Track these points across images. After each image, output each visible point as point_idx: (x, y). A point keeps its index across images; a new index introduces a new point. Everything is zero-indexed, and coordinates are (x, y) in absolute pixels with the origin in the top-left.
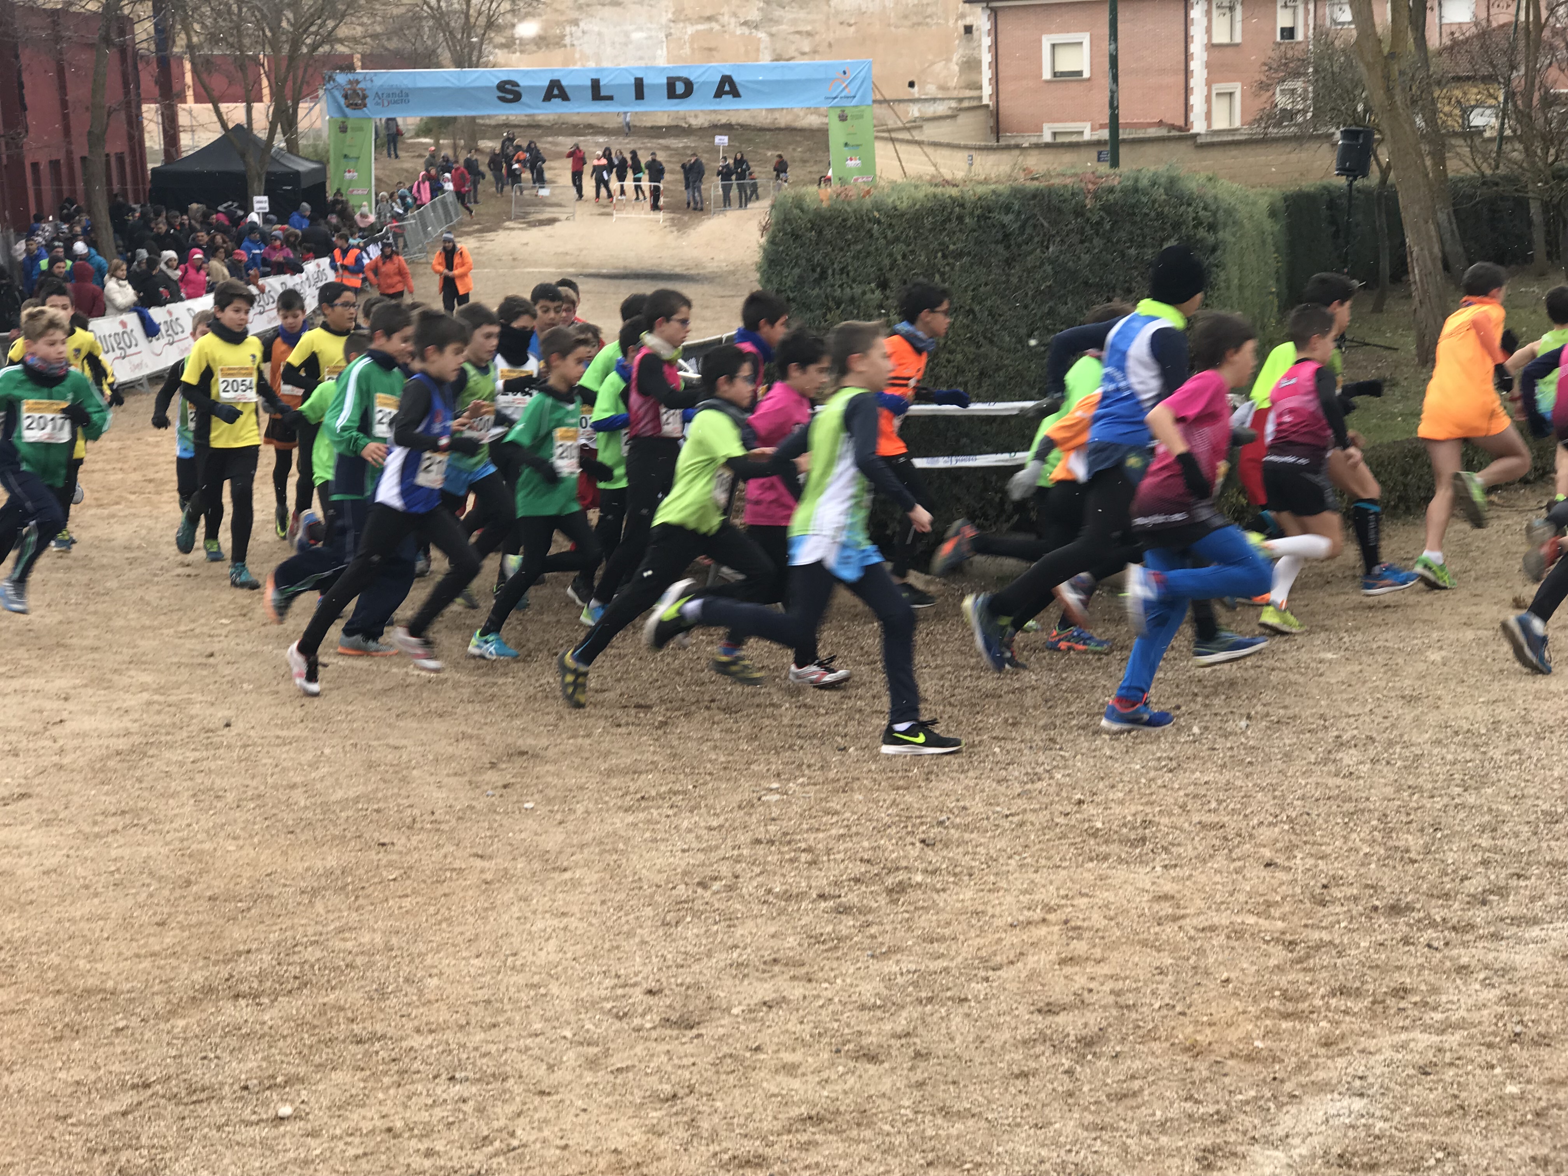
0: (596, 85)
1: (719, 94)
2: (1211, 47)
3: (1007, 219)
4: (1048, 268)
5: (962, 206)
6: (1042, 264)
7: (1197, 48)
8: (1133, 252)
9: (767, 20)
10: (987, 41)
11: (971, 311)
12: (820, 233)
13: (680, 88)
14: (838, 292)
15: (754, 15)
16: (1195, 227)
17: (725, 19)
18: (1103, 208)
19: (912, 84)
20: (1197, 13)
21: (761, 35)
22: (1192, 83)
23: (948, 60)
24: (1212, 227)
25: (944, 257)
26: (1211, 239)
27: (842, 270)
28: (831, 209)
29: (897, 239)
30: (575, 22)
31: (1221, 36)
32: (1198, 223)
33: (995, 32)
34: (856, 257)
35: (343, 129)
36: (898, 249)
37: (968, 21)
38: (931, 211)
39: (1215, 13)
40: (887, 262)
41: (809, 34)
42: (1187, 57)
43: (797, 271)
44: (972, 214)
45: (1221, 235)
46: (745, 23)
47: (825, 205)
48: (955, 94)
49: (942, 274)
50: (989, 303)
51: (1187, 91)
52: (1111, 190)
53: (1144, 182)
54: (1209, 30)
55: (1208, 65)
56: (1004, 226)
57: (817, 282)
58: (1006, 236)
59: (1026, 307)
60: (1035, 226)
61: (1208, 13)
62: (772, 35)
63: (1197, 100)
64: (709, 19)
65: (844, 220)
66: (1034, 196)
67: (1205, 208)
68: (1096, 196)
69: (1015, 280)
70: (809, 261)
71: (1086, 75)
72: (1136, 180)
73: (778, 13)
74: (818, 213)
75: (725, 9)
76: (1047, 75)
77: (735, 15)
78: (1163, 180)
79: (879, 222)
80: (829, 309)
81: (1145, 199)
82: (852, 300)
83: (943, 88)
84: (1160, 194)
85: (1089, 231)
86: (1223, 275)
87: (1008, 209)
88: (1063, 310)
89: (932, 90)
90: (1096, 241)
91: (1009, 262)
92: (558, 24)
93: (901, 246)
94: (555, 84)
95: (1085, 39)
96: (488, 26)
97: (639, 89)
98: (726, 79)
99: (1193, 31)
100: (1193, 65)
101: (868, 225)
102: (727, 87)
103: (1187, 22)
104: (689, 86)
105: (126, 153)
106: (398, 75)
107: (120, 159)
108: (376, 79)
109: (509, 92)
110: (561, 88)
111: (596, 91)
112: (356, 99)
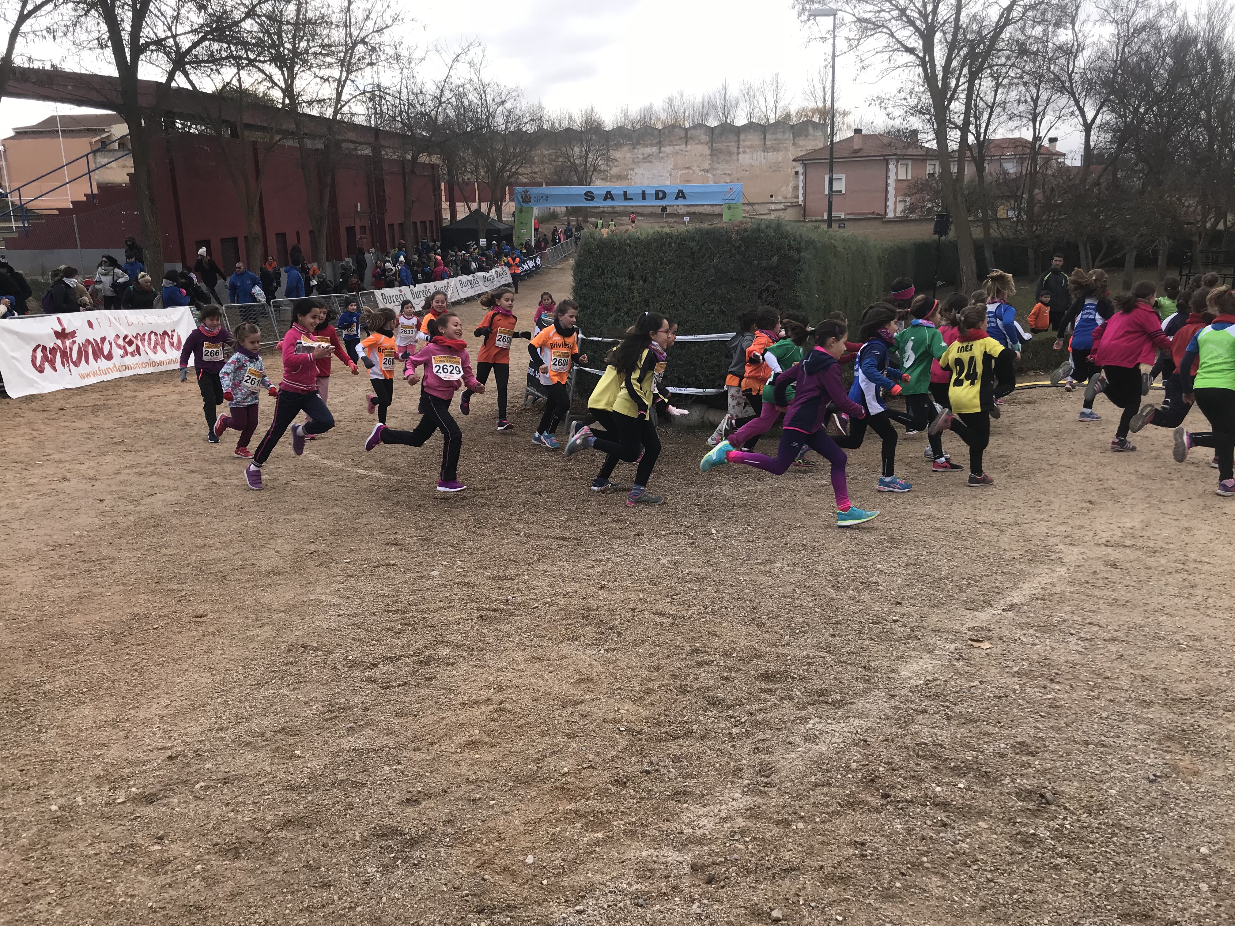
0: (625, 192)
1: (677, 198)
2: (898, 181)
3: (692, 244)
4: (713, 270)
5: (671, 238)
6: (710, 268)
7: (891, 181)
8: (756, 262)
9: (712, 169)
10: (801, 177)
11: (674, 292)
13: (661, 195)
14: (609, 281)
15: (707, 167)
16: (789, 250)
17: (694, 168)
18: (741, 239)
19: (772, 196)
20: (892, 167)
21: (709, 175)
22: (889, 196)
23: (788, 186)
24: (798, 250)
25: (661, 264)
26: (797, 256)
27: (612, 270)
28: (606, 239)
30: (633, 169)
31: (902, 177)
32: (790, 247)
33: (805, 174)
34: (618, 264)
35: (521, 211)
36: (639, 259)
37: (796, 170)
38: (656, 240)
39: (899, 166)
40: (633, 266)
41: (729, 175)
42: (887, 185)
43: (590, 270)
44: (675, 242)
45: (802, 254)
46: (703, 170)
47: (605, 236)
48: (790, 200)
49: (660, 273)
52: (746, 230)
53: (763, 226)
54: (896, 174)
55: (896, 189)
56: (691, 248)
57: (600, 276)
58: (693, 253)
60: (707, 248)
61: (897, 167)
63: (890, 203)
64: (688, 168)
65: (614, 244)
66: (707, 233)
67: (794, 240)
68: (738, 233)
69: (696, 276)
70: (596, 265)
71: (843, 192)
72: (759, 225)
73: (717, 166)
74: (601, 240)
75: (695, 164)
76: (826, 192)
77: (699, 166)
78: (773, 225)
79: (630, 246)
80: (605, 290)
81: (762, 235)
82: (616, 285)
83: (785, 198)
84: (771, 232)
85: (734, 251)
86: (802, 275)
87: (693, 239)
88: (720, 292)
89: (780, 199)
90: (738, 257)
91: (693, 267)
93: (641, 258)
94: (608, 193)
95: (844, 177)
96: (595, 170)
97: (644, 195)
98: (680, 191)
99: (890, 174)
100: (889, 189)
101: (624, 247)
102: (681, 195)
103: (887, 170)
104: (665, 194)
105: (433, 219)
106: (545, 189)
107: (431, 222)
108: (535, 191)
109: (589, 196)
110: (611, 194)
111: (626, 197)
112: (526, 199)
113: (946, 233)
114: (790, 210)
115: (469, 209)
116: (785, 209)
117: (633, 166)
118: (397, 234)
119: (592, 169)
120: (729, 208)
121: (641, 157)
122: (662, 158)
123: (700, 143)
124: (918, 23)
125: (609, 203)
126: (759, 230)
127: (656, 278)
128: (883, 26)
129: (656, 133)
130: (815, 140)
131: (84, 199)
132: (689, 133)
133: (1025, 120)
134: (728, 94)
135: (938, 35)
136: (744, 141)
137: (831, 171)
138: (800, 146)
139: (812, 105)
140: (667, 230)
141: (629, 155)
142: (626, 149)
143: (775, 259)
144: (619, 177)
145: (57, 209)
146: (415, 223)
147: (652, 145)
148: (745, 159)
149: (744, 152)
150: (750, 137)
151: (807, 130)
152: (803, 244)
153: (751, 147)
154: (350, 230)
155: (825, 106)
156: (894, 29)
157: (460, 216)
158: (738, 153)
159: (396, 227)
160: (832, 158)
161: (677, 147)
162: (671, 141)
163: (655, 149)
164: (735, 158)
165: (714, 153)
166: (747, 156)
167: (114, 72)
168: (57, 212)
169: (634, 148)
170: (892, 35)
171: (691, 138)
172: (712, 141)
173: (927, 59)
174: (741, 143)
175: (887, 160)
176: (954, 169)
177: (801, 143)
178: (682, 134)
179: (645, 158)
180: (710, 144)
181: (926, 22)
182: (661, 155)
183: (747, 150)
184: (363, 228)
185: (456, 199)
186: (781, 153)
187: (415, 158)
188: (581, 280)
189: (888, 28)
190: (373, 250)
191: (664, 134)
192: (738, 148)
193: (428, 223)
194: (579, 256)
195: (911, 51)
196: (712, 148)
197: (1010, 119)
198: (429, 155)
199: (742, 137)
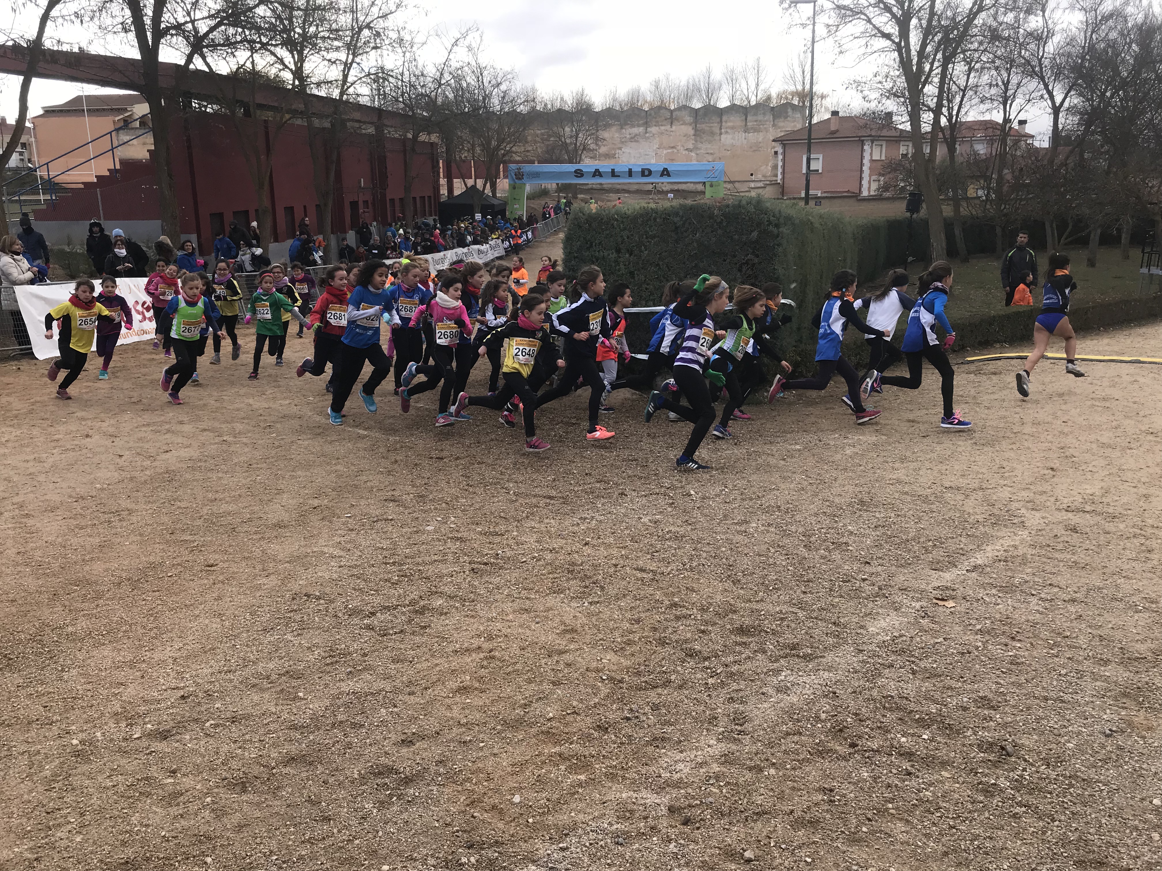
0: (613, 170)
1: (662, 175)
2: (872, 161)
3: (676, 219)
4: (695, 244)
5: (656, 213)
6: (693, 242)
7: (866, 161)
9: (696, 148)
10: (780, 157)
11: (658, 265)
12: (590, 225)
13: (647, 173)
15: (691, 146)
17: (679, 148)
18: (723, 215)
19: (752, 175)
20: (866, 147)
21: (693, 154)
23: (767, 165)
24: (777, 226)
25: (647, 238)
26: (775, 231)
27: (600, 243)
28: (595, 214)
29: (625, 229)
30: (620, 149)
31: (876, 157)
32: (770, 223)
33: (784, 154)
34: (606, 237)
35: (514, 188)
36: (625, 234)
37: (776, 150)
38: (642, 215)
40: (620, 239)
42: (862, 164)
43: (579, 243)
45: (781, 230)
47: (594, 211)
48: (769, 179)
49: (645, 247)
50: (666, 261)
51: (861, 179)
52: (727, 206)
53: (744, 202)
54: (871, 154)
56: (675, 223)
57: (588, 249)
58: (677, 228)
59: (684, 263)
60: (690, 223)
61: (872, 147)
62: (697, 154)
63: (865, 183)
64: (673, 147)
65: (602, 219)
66: (691, 209)
67: (774, 216)
68: (720, 209)
69: (679, 250)
70: (584, 238)
71: (820, 171)
72: (740, 201)
73: (700, 145)
75: (679, 144)
76: (804, 171)
78: (754, 202)
79: (617, 220)
81: (743, 211)
83: (764, 176)
84: (751, 209)
85: (715, 226)
86: (780, 250)
87: (677, 214)
89: (760, 177)
90: (720, 232)
91: (677, 241)
92: (613, 149)
93: (627, 232)
94: (597, 171)
95: (821, 157)
96: (584, 149)
97: (630, 173)
98: (665, 169)
99: (865, 154)
100: (864, 168)
101: (612, 222)
102: (665, 173)
103: (862, 151)
104: (650, 172)
105: (432, 195)
106: (537, 167)
107: (429, 197)
108: (527, 168)
109: (579, 174)
110: (599, 172)
111: (613, 174)
112: (520, 176)
113: (918, 211)
114: (768, 189)
115: (466, 185)
116: (764, 187)
117: (620, 146)
118: (398, 208)
119: (582, 148)
120: (711, 186)
121: (628, 136)
122: (648, 138)
123: (684, 124)
124: (895, 10)
125: (598, 180)
126: (739, 206)
127: (641, 251)
128: (861, 13)
129: (643, 114)
130: (795, 121)
131: (108, 174)
132: (674, 114)
133: (996, 103)
134: (712, 78)
135: (914, 22)
136: (726, 122)
137: (809, 151)
138: (779, 128)
139: (792, 88)
140: (653, 205)
141: (617, 135)
142: (614, 129)
143: (755, 234)
144: (608, 156)
145: (82, 183)
146: (414, 198)
147: (639, 126)
148: (727, 139)
149: (727, 132)
150: (732, 118)
151: (787, 112)
152: (782, 220)
153: (732, 128)
154: (354, 205)
155: (804, 89)
156: (871, 15)
157: (457, 192)
158: (721, 134)
159: (397, 203)
160: (810, 138)
161: (663, 128)
162: (657, 122)
163: (641, 129)
164: (717, 138)
165: (698, 133)
166: (729, 137)
167: (135, 54)
168: (82, 186)
169: (622, 128)
170: (869, 21)
171: (677, 119)
172: (696, 122)
173: (903, 44)
174: (724, 124)
175: (863, 141)
176: (927, 150)
177: (781, 124)
178: (668, 115)
179: (632, 138)
180: (694, 125)
181: (902, 8)
182: (647, 135)
183: (729, 131)
184: (366, 202)
185: (453, 175)
186: (761, 134)
187: (415, 137)
188: (570, 253)
189: (865, 15)
190: (375, 223)
191: (650, 115)
192: (721, 129)
193: (426, 198)
194: (569, 229)
195: (887, 36)
196: (696, 130)
197: (982, 102)
198: (429, 134)
199: (724, 118)
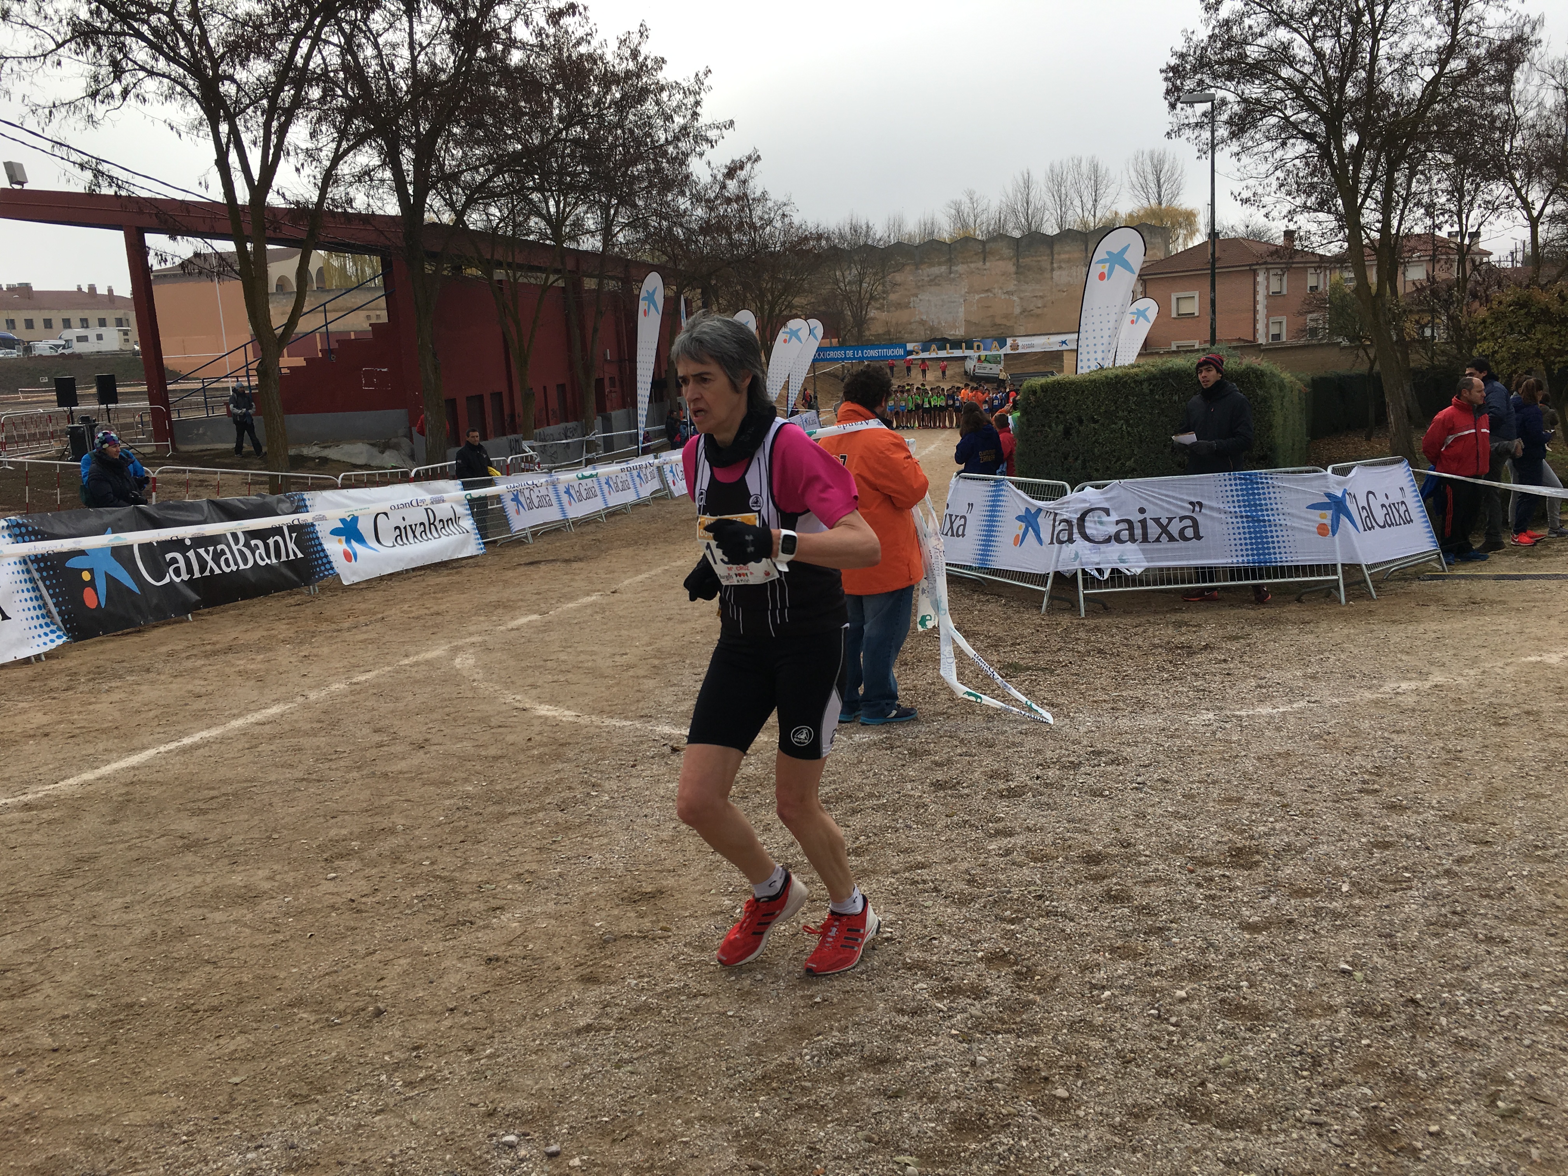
2: (1269, 295)
7: (1261, 297)
9: (1019, 290)
15: (1011, 287)
17: (995, 291)
20: (1260, 278)
21: (1015, 298)
22: (1258, 317)
30: (916, 295)
31: (1275, 290)
33: (1145, 293)
39: (1271, 279)
41: (1041, 297)
42: (1255, 302)
46: (1007, 293)
51: (1255, 321)
54: (1267, 287)
55: (1267, 306)
61: (1268, 278)
62: (1021, 298)
63: (1260, 326)
64: (987, 291)
71: (1196, 314)
73: (1025, 286)
75: (996, 286)
76: (1174, 315)
77: (1001, 288)
92: (907, 295)
95: (1196, 294)
99: (1258, 287)
100: (1258, 307)
103: (1255, 283)
117: (916, 291)
121: (926, 279)
122: (954, 279)
123: (1002, 259)
129: (944, 248)
131: (322, 355)
132: (985, 246)
136: (1059, 254)
141: (911, 278)
142: (907, 270)
144: (899, 306)
147: (940, 264)
148: (1061, 276)
149: (1060, 268)
150: (1067, 248)
153: (1069, 261)
158: (1052, 270)
161: (972, 265)
162: (965, 258)
163: (943, 269)
164: (1048, 275)
165: (1020, 271)
166: (1064, 273)
169: (917, 269)
171: (990, 254)
172: (1018, 255)
174: (1056, 256)
175: (1255, 271)
178: (978, 248)
179: (931, 280)
180: (1015, 259)
182: (952, 276)
183: (1063, 265)
184: (612, 379)
191: (954, 249)
192: (1052, 263)
196: (1018, 266)
199: (1057, 248)
